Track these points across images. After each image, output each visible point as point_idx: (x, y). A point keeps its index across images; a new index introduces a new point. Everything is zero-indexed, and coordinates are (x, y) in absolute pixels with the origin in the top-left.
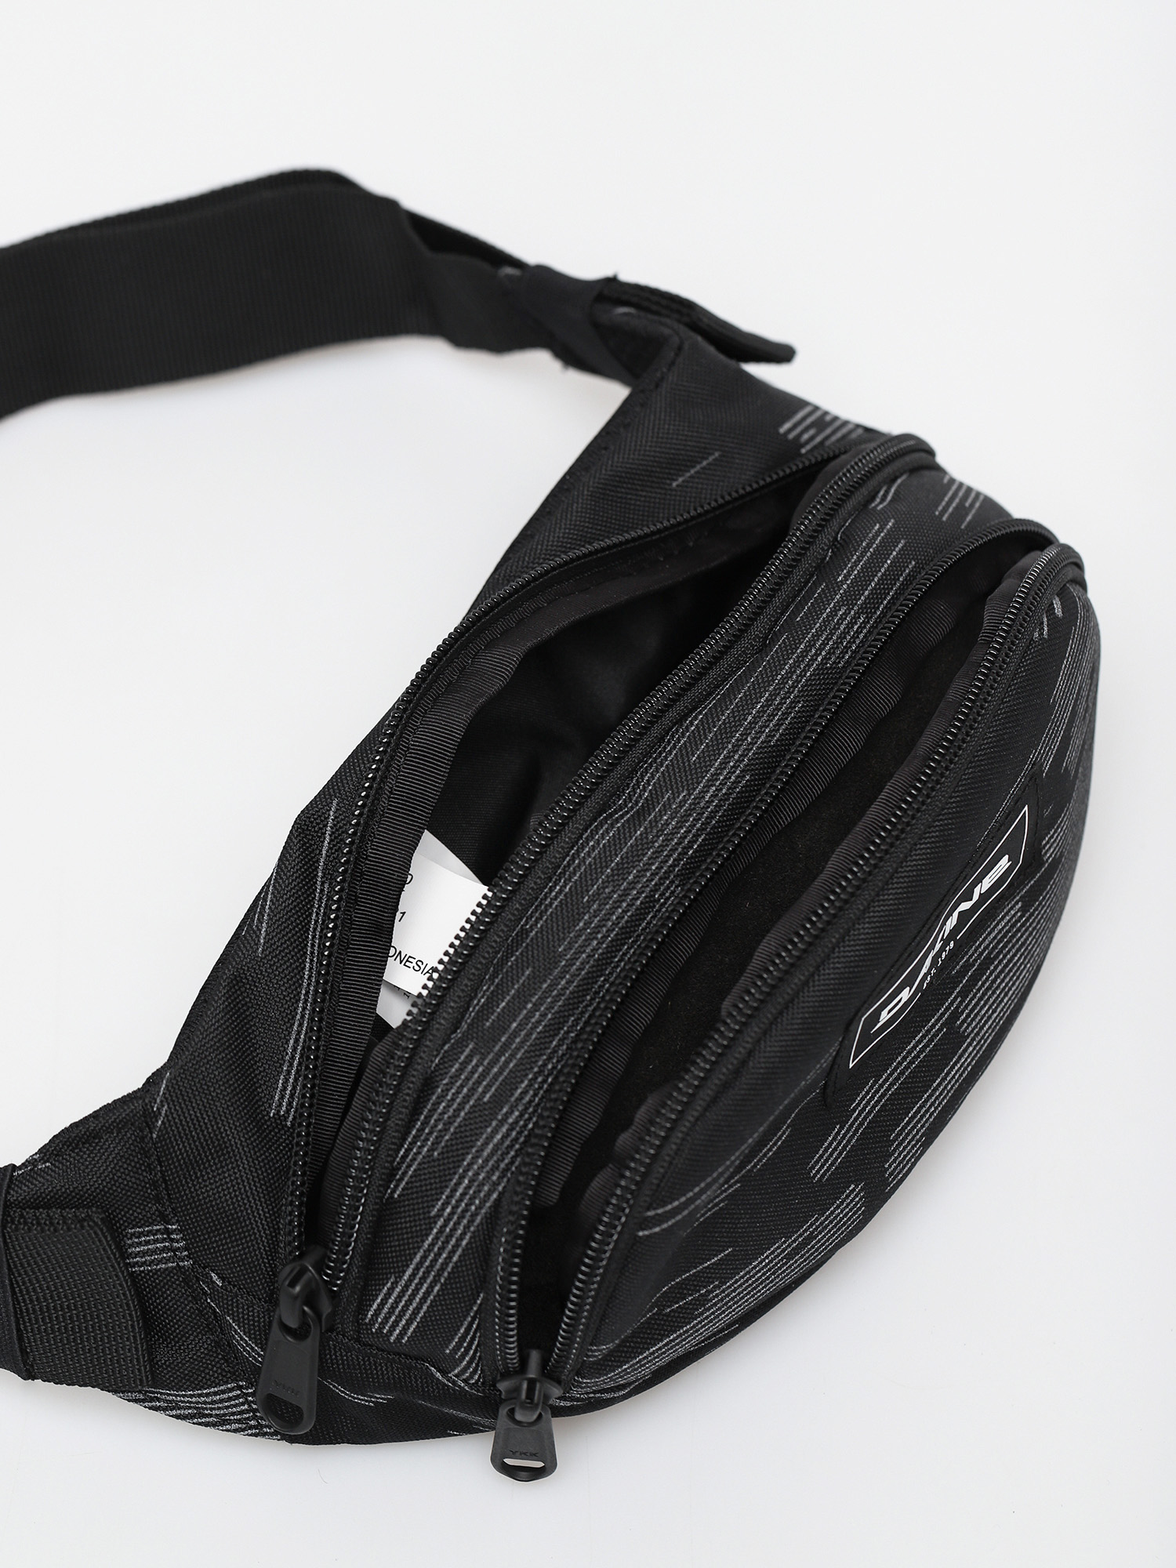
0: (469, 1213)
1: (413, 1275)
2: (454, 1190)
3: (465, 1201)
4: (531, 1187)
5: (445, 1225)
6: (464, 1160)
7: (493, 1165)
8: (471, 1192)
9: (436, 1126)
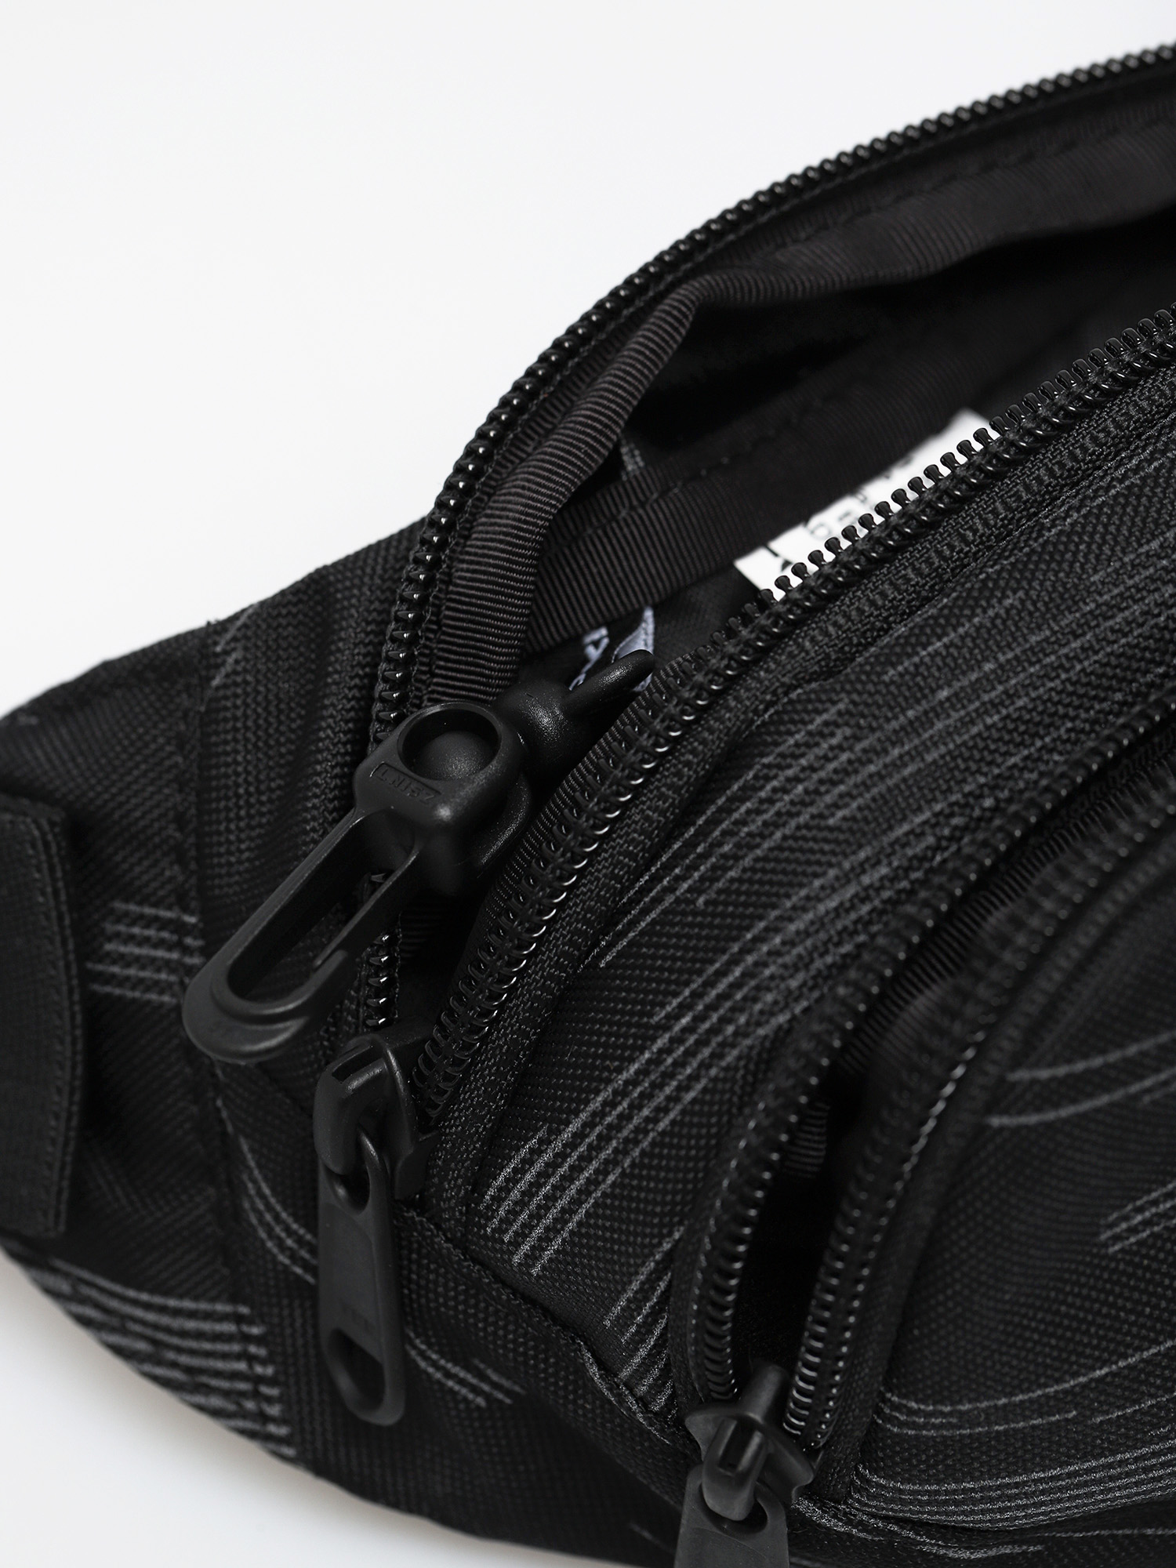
0: (720, 1038)
1: (579, 1136)
2: (710, 984)
3: (722, 1011)
4: (855, 1014)
5: (667, 1050)
6: (748, 929)
7: (800, 957)
8: (739, 996)
9: (720, 844)
